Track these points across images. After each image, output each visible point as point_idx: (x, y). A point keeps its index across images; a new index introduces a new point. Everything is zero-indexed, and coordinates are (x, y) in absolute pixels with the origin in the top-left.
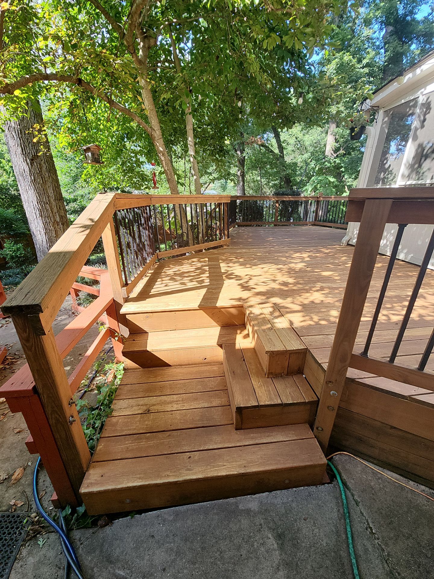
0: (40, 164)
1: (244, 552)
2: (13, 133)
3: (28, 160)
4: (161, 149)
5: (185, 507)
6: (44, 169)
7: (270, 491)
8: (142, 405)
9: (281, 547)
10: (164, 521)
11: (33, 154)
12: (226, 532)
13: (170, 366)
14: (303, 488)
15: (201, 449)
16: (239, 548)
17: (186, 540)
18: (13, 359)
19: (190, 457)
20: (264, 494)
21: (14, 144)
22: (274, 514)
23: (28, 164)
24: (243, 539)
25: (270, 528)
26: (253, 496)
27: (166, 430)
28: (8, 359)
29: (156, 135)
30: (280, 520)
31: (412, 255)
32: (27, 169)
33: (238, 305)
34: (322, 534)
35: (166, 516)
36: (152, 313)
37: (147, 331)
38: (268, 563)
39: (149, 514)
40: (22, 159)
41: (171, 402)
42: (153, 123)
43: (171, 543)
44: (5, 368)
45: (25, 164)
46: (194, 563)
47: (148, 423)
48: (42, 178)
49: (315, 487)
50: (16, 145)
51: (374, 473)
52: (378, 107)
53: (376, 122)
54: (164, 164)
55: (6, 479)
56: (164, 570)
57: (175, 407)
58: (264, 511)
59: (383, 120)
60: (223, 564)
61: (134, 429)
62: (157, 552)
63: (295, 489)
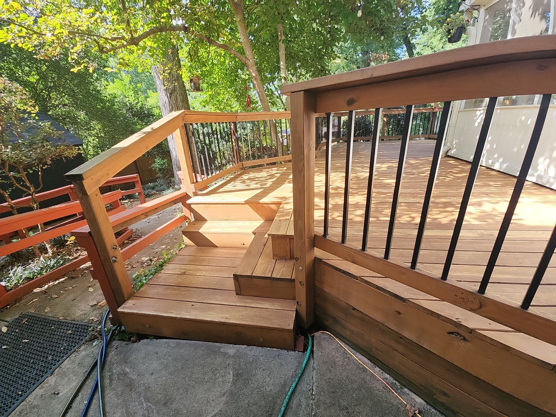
0: (176, 97)
1: (207, 378)
2: (159, 74)
3: (168, 95)
4: (254, 75)
5: (185, 341)
6: (179, 100)
7: (248, 345)
8: (182, 269)
9: (234, 383)
10: (168, 346)
11: (172, 89)
12: (202, 362)
13: (216, 247)
14: (276, 349)
15: (204, 302)
16: (205, 374)
17: (175, 360)
18: (135, 238)
19: (193, 305)
20: (243, 346)
21: (159, 83)
22: (243, 361)
23: (168, 97)
24: (211, 369)
25: (234, 368)
26: (235, 346)
27: (189, 286)
28: (132, 237)
29: (249, 63)
30: (245, 365)
31: (507, 164)
32: (167, 101)
33: (277, 202)
34: (271, 383)
35: (171, 344)
36: (209, 204)
37: (207, 219)
38: (219, 389)
39: (162, 341)
40: (164, 93)
41: (203, 270)
42: (247, 54)
43: (165, 360)
44: (128, 242)
45: (166, 97)
46: (171, 375)
47: (180, 280)
48: (177, 107)
49: (286, 351)
50: (161, 84)
51: (345, 352)
52: (480, 5)
53: (477, 22)
54: (257, 87)
55: (96, 304)
56: (152, 374)
57: (204, 273)
58: (236, 356)
59: (485, 18)
60: (189, 380)
61: (169, 283)
62: (154, 363)
63: (269, 348)
